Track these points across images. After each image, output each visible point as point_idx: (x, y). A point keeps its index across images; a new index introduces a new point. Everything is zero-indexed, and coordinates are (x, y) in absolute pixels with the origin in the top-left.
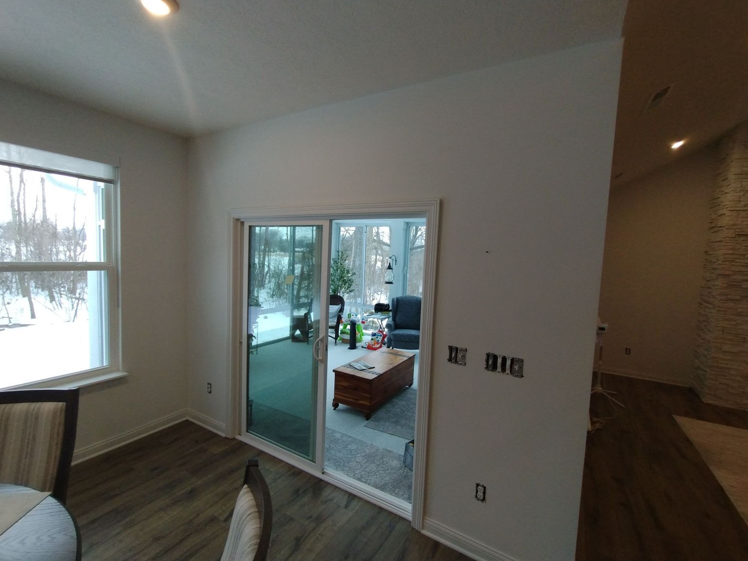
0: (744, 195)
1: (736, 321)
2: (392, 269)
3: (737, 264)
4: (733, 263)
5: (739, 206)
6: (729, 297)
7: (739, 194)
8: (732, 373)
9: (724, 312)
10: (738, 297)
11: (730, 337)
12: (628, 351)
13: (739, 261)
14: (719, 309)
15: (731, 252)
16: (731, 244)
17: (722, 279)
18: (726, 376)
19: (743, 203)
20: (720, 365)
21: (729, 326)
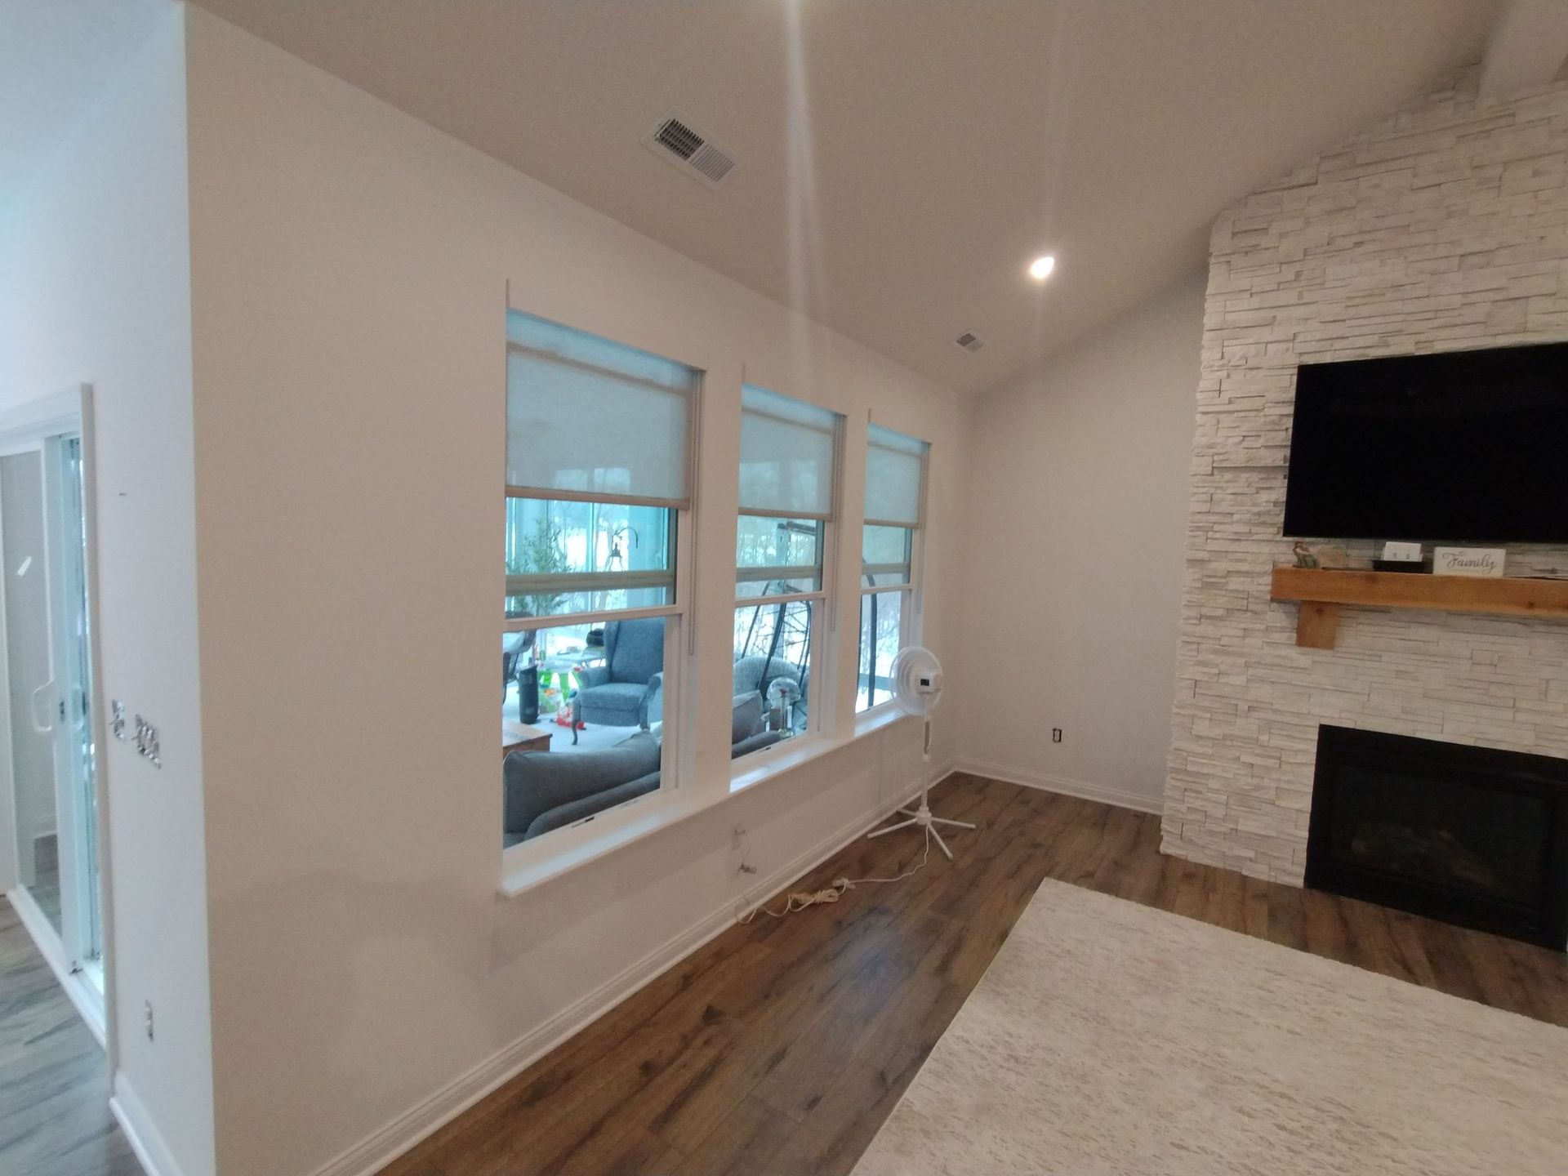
0: (1228, 376)
1: (1217, 665)
2: (620, 556)
3: (1218, 535)
4: (1210, 534)
5: (1218, 401)
6: (1204, 611)
7: (1219, 374)
8: (1212, 786)
9: (1196, 646)
10: (1220, 612)
11: (1206, 704)
12: (1058, 735)
13: (1223, 527)
14: (1186, 638)
15: (1205, 507)
16: (1204, 490)
17: (1191, 570)
18: (1201, 793)
19: (1225, 396)
20: (1190, 768)
21: (1206, 679)
